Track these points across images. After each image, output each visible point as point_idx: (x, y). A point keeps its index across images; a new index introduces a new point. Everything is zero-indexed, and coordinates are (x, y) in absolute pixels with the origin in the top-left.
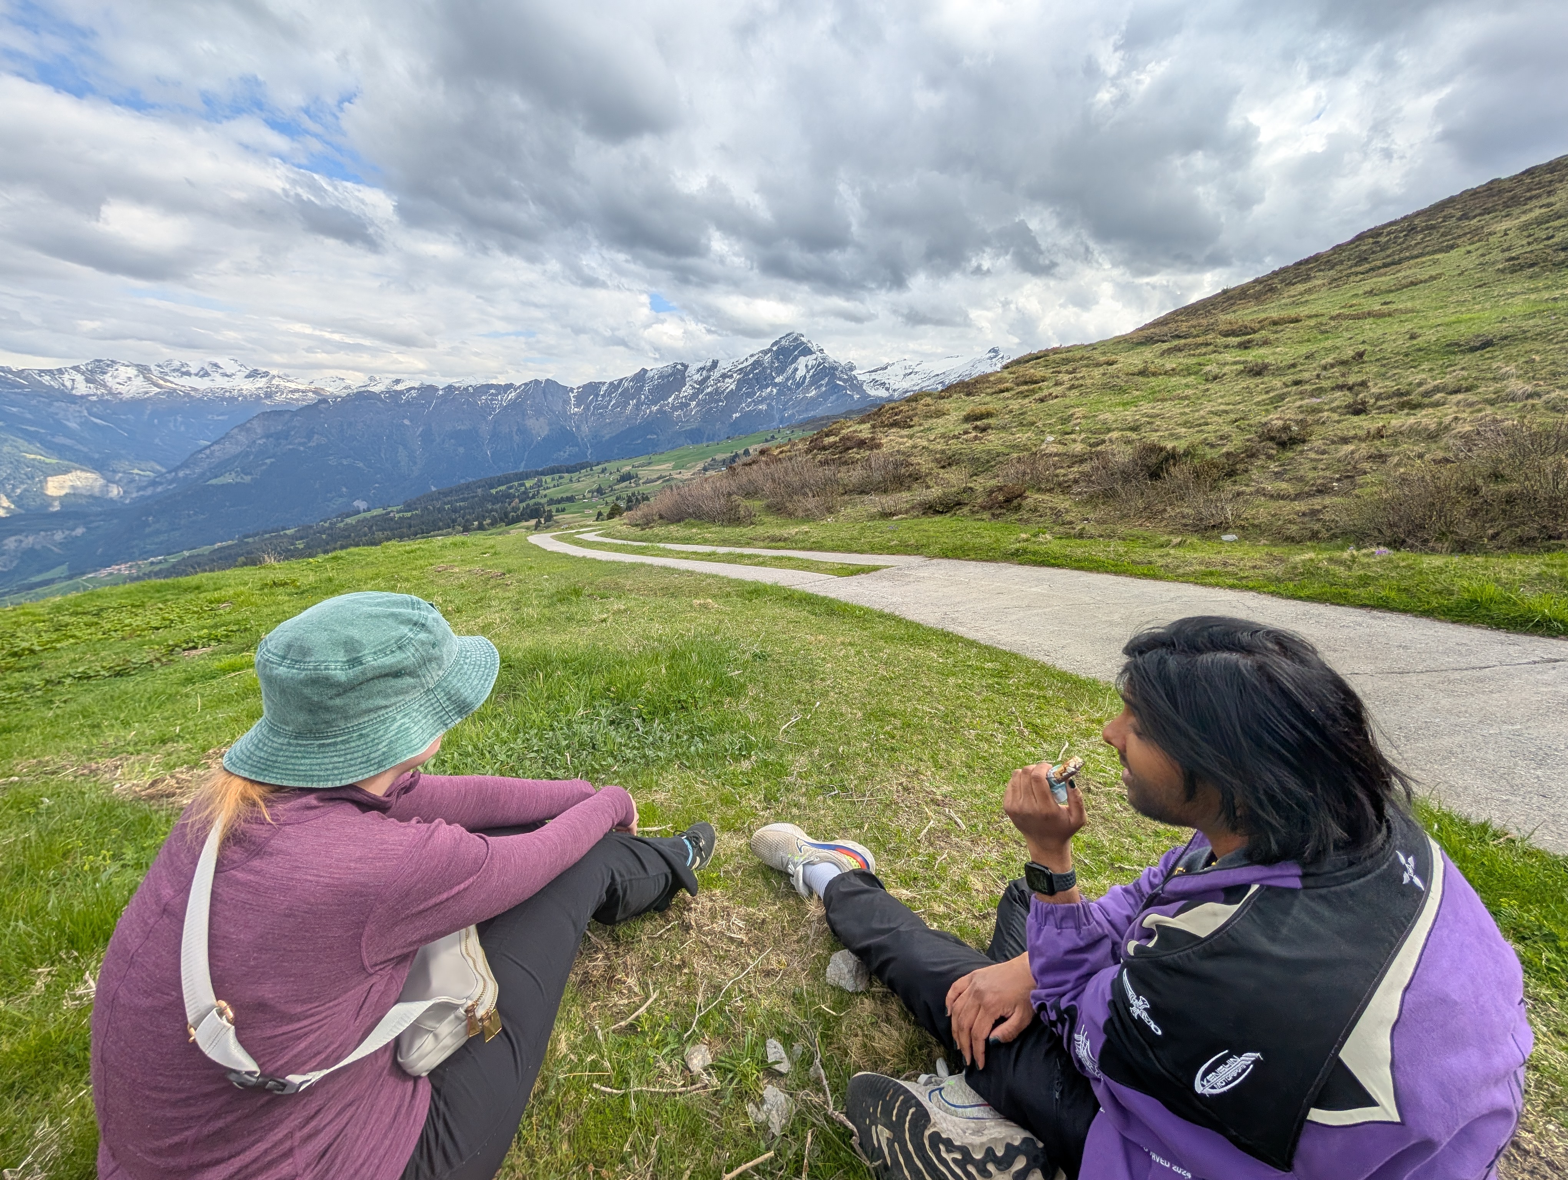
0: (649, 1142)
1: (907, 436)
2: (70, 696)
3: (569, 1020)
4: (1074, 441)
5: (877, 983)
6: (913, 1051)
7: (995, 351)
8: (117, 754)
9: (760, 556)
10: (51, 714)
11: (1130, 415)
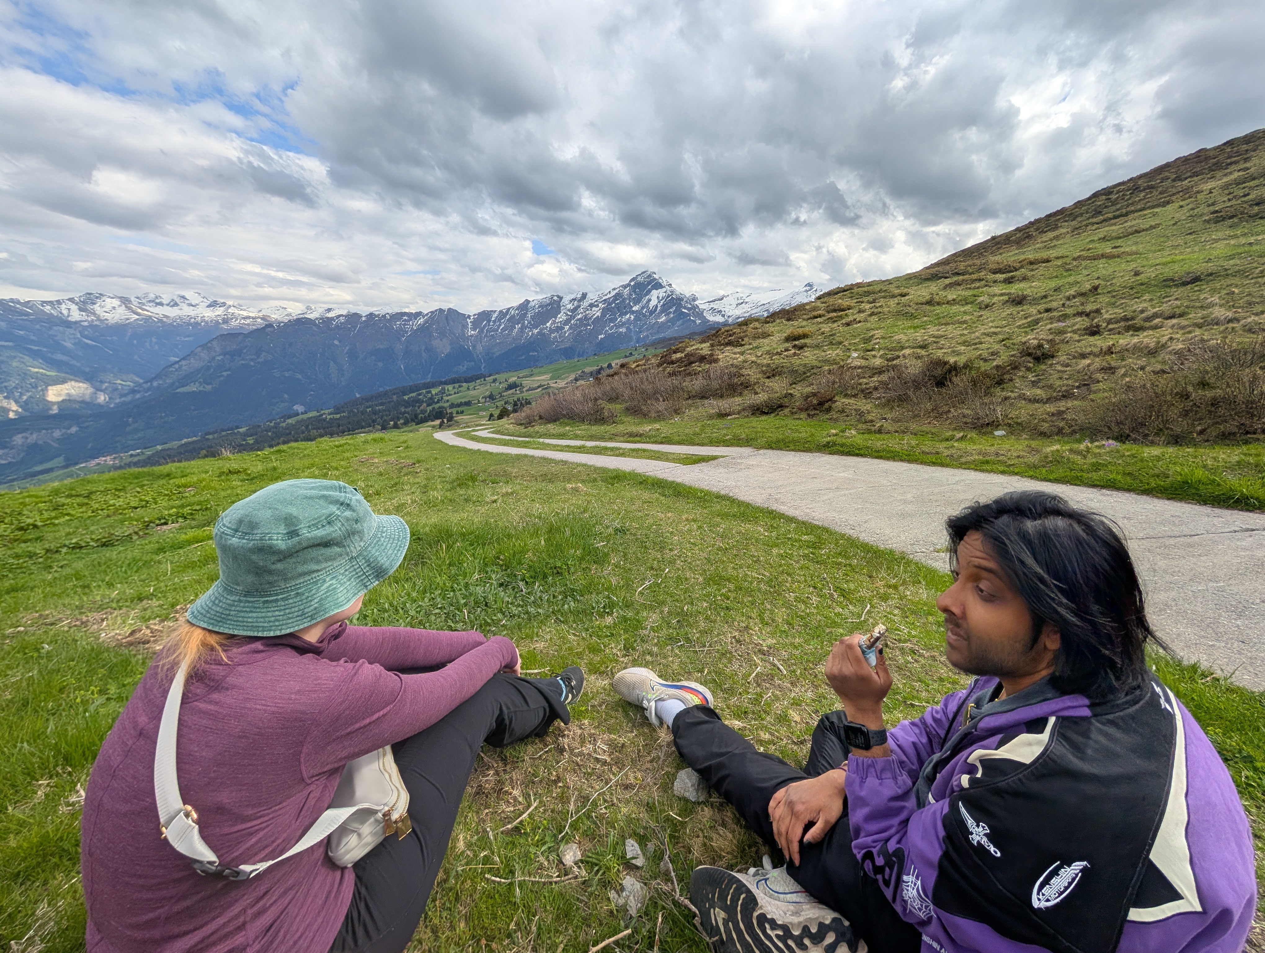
0: (530, 921)
1: (739, 353)
2: (65, 562)
3: (466, 824)
4: (874, 356)
5: (715, 795)
6: (744, 849)
7: (810, 285)
8: (103, 609)
9: (620, 449)
10: (50, 577)
11: (919, 336)
